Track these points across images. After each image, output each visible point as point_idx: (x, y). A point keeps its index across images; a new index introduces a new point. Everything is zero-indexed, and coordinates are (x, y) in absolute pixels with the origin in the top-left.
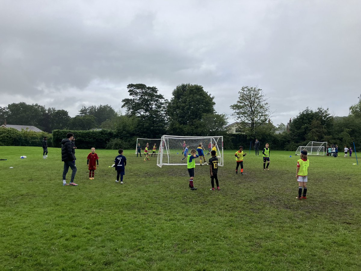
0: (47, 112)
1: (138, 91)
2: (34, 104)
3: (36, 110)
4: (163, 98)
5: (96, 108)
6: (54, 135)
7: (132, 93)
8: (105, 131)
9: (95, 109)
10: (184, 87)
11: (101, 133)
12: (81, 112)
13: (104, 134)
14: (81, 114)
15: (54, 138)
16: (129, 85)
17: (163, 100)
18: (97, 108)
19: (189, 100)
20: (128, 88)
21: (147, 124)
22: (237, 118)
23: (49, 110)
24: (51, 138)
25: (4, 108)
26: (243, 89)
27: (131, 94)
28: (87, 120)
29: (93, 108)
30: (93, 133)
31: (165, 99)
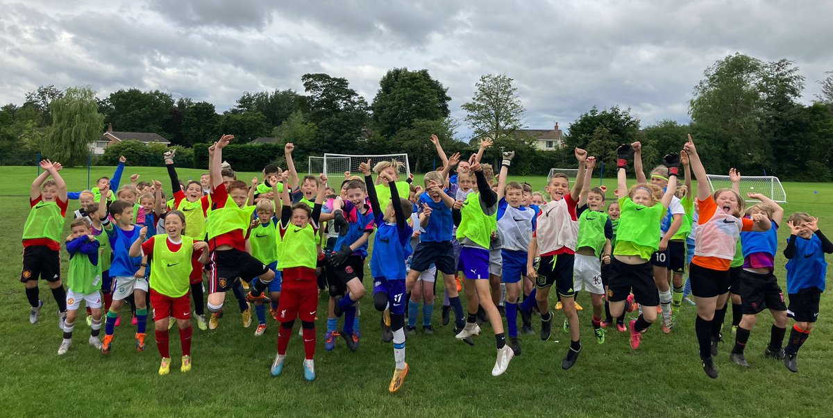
0: (176, 105)
1: (319, 84)
2: (153, 92)
3: (157, 104)
4: (357, 95)
5: (269, 97)
6: (196, 151)
7: (308, 87)
8: (267, 145)
9: (267, 99)
10: (397, 72)
11: (263, 148)
12: (241, 102)
13: (266, 149)
14: (240, 107)
15: (196, 155)
16: (305, 76)
17: (356, 97)
18: (271, 97)
19: (399, 97)
20: (303, 79)
21: (329, 135)
22: (471, 125)
23: (181, 104)
24: (191, 156)
25: (104, 100)
26: (483, 79)
27: (307, 89)
28: (249, 121)
29: (263, 96)
30: (251, 148)
31: (360, 96)
